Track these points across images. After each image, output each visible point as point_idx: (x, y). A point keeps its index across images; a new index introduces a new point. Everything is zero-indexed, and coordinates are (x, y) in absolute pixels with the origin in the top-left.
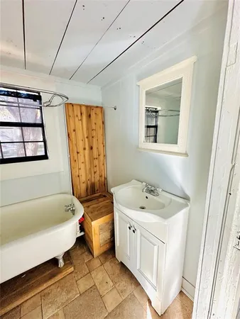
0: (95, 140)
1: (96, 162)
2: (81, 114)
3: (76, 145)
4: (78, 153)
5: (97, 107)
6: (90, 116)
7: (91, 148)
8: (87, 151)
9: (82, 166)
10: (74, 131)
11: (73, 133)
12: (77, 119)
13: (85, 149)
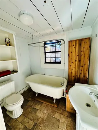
0: (82, 57)
1: (82, 68)
2: (76, 44)
3: (72, 59)
4: (72, 62)
5: (86, 38)
6: (81, 44)
7: (80, 61)
8: (77, 63)
9: (74, 69)
10: (71, 52)
11: (71, 54)
13: (76, 61)
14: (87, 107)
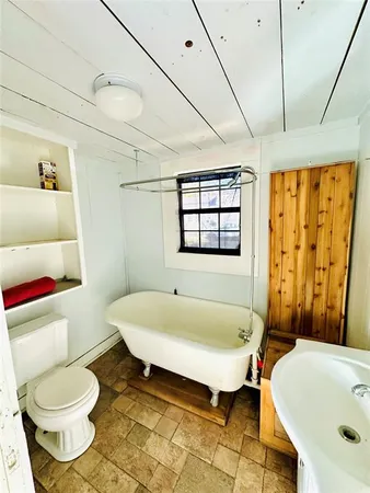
0: (323, 233)
1: (321, 276)
2: (298, 185)
3: (282, 238)
4: (283, 253)
6: (317, 186)
7: (314, 247)
8: (301, 254)
9: (289, 277)
10: (281, 215)
11: (278, 219)
12: (288, 195)
13: (297, 247)
14: (343, 441)
